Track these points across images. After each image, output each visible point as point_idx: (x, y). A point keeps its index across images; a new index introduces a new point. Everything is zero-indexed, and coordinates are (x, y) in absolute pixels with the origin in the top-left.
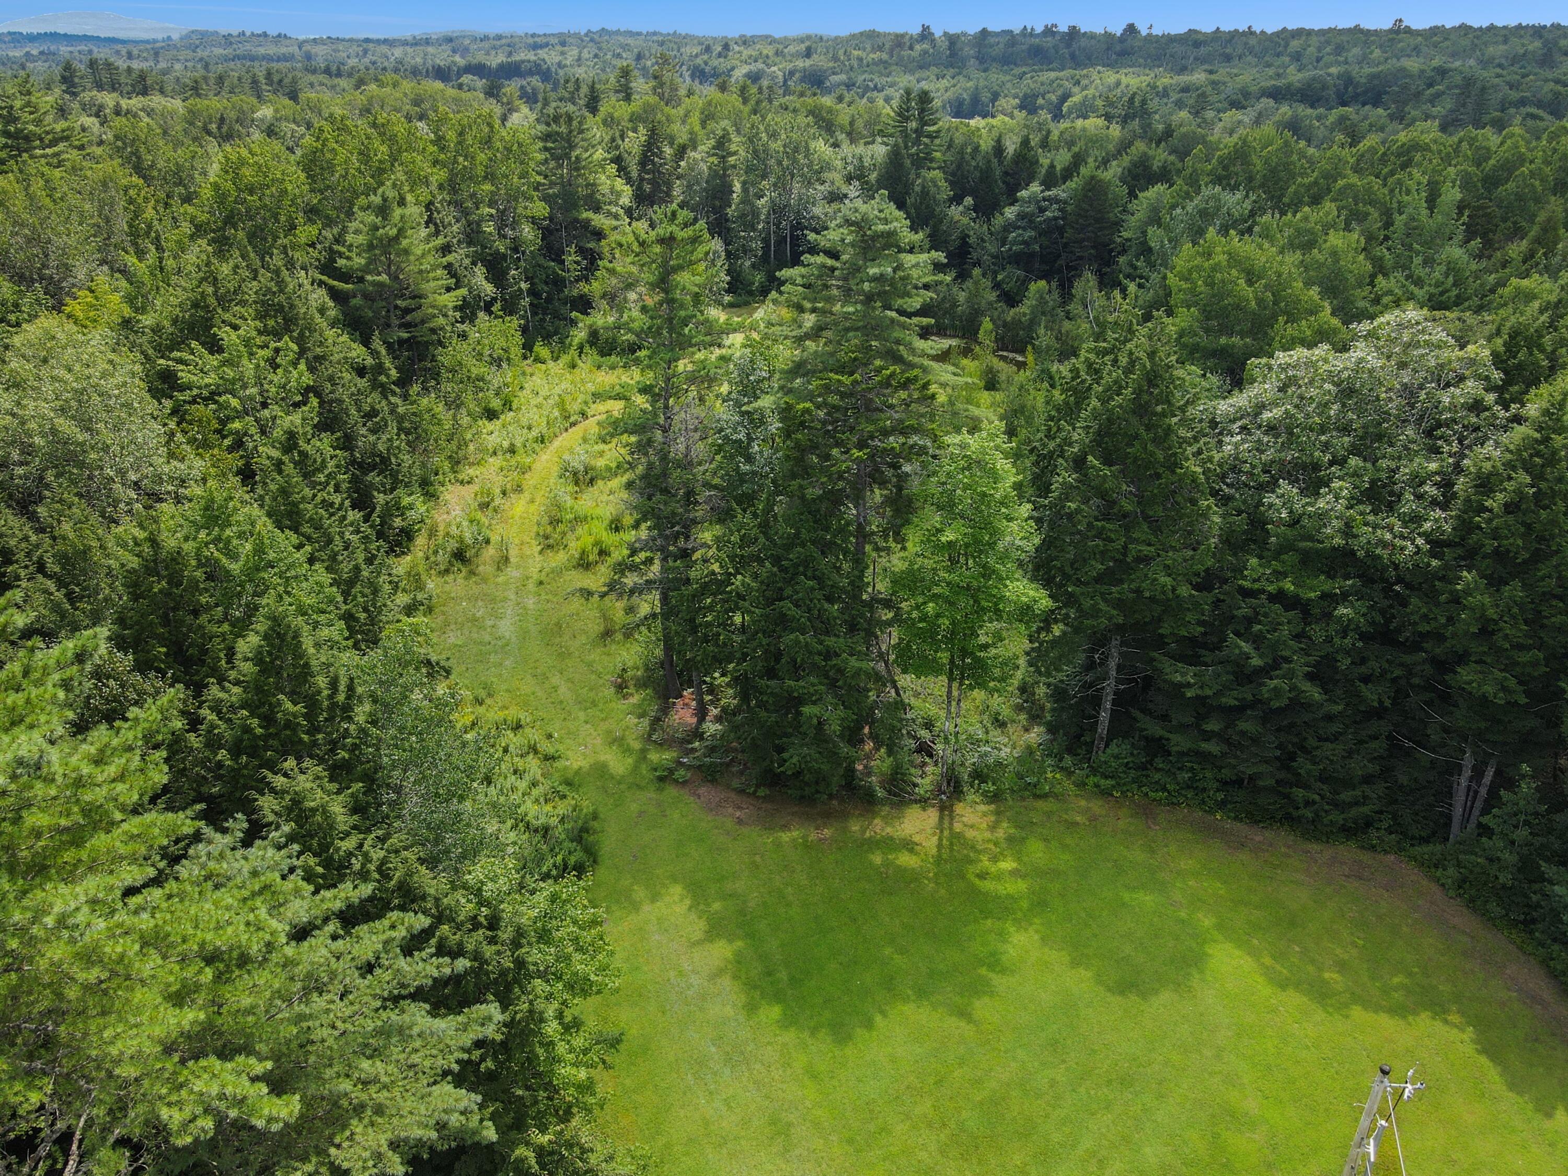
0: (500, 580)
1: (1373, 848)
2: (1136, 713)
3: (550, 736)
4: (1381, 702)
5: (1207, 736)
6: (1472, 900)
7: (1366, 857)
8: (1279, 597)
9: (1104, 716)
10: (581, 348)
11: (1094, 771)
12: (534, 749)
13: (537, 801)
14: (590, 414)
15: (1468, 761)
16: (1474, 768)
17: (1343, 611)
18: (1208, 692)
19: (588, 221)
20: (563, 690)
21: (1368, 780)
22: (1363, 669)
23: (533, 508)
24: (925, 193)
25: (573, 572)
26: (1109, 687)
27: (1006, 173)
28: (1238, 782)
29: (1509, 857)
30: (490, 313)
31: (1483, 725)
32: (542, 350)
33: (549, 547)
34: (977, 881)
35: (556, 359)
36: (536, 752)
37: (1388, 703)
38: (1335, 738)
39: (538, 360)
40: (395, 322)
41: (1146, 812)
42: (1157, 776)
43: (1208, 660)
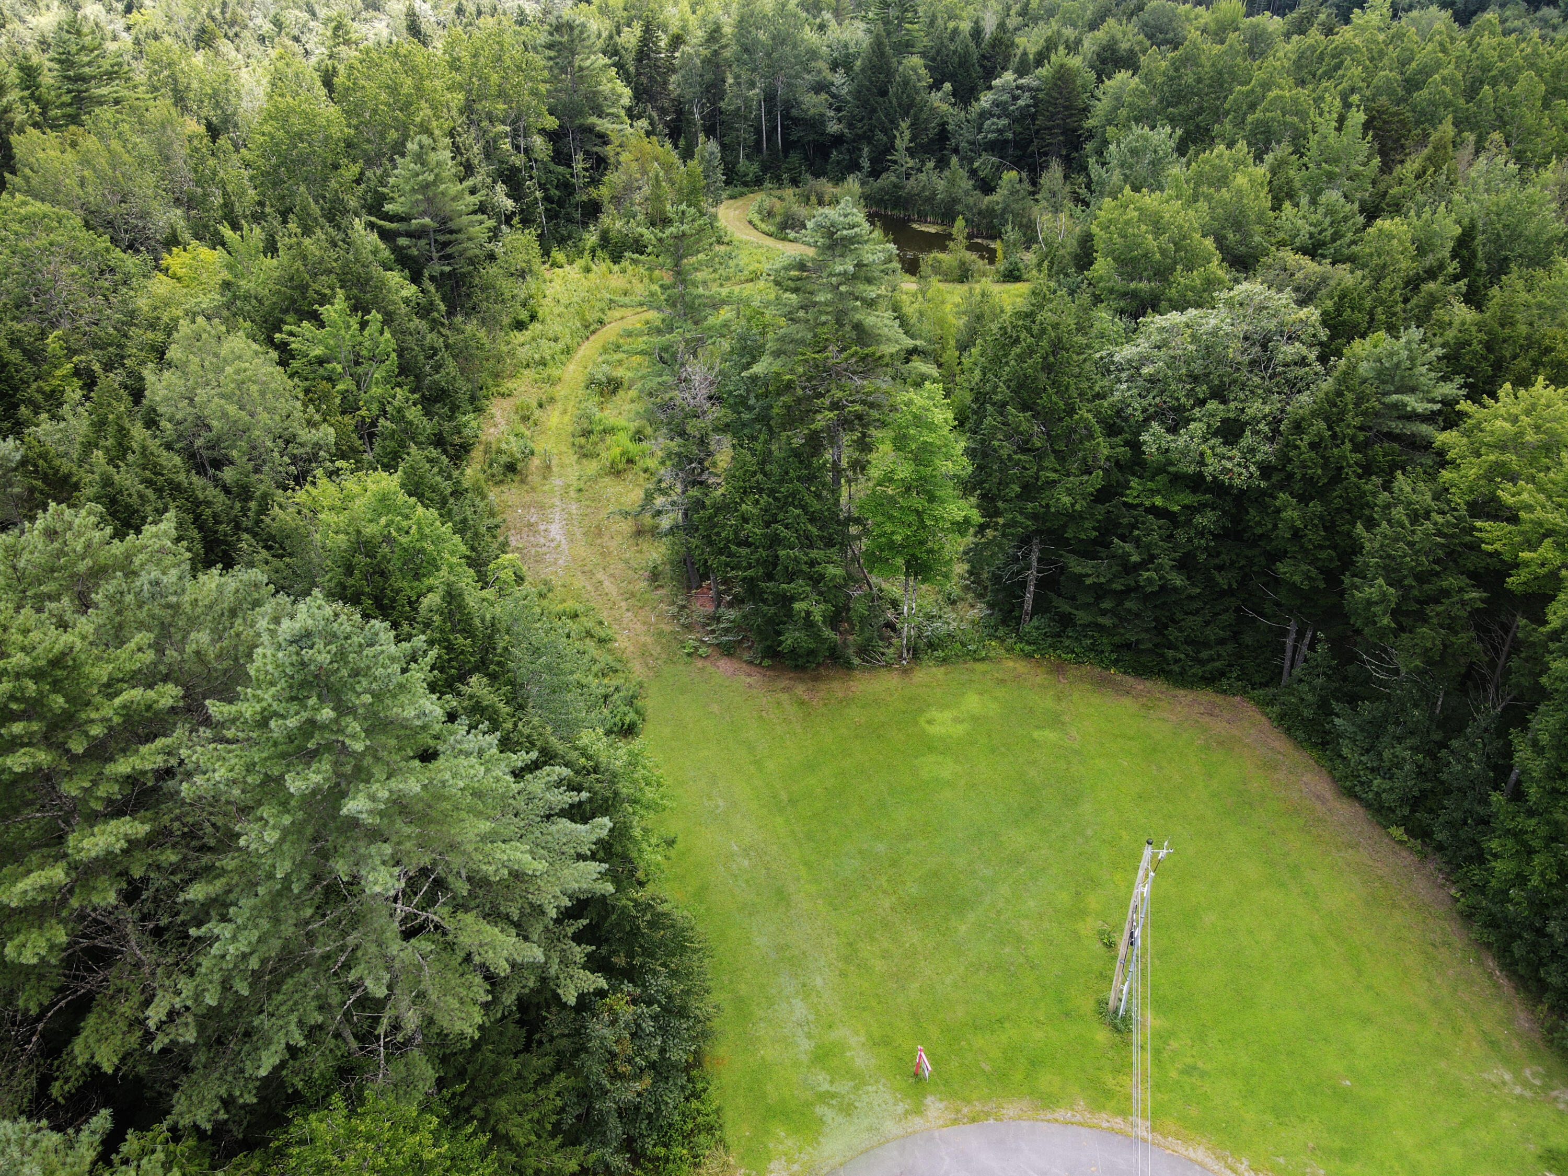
0: (546, 488)
1: (1224, 692)
2: (1052, 595)
3: (601, 623)
4: (1230, 585)
5: (1104, 613)
6: (1289, 729)
7: (1219, 699)
8: (1153, 510)
9: (1029, 596)
10: (593, 251)
11: (1020, 639)
12: (589, 634)
13: (596, 675)
14: (606, 320)
15: (1293, 627)
16: (1298, 632)
17: (1198, 519)
18: (1102, 580)
19: (594, 125)
20: (607, 583)
21: (1222, 642)
22: (1217, 561)
23: (566, 418)
24: (906, 83)
25: (606, 480)
26: (1032, 575)
27: (983, 57)
28: (1128, 646)
29: (1310, 697)
30: (511, 226)
31: (1298, 602)
32: (559, 255)
33: (585, 456)
34: (926, 726)
35: (571, 263)
36: (592, 636)
37: (1235, 586)
38: (1197, 612)
39: (555, 265)
40: (435, 255)
41: (1058, 669)
42: (1067, 642)
43: (1103, 555)
